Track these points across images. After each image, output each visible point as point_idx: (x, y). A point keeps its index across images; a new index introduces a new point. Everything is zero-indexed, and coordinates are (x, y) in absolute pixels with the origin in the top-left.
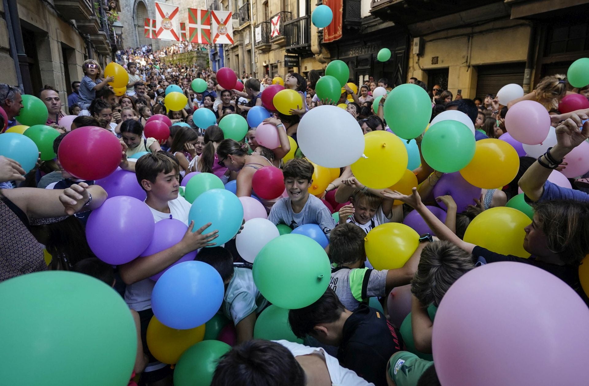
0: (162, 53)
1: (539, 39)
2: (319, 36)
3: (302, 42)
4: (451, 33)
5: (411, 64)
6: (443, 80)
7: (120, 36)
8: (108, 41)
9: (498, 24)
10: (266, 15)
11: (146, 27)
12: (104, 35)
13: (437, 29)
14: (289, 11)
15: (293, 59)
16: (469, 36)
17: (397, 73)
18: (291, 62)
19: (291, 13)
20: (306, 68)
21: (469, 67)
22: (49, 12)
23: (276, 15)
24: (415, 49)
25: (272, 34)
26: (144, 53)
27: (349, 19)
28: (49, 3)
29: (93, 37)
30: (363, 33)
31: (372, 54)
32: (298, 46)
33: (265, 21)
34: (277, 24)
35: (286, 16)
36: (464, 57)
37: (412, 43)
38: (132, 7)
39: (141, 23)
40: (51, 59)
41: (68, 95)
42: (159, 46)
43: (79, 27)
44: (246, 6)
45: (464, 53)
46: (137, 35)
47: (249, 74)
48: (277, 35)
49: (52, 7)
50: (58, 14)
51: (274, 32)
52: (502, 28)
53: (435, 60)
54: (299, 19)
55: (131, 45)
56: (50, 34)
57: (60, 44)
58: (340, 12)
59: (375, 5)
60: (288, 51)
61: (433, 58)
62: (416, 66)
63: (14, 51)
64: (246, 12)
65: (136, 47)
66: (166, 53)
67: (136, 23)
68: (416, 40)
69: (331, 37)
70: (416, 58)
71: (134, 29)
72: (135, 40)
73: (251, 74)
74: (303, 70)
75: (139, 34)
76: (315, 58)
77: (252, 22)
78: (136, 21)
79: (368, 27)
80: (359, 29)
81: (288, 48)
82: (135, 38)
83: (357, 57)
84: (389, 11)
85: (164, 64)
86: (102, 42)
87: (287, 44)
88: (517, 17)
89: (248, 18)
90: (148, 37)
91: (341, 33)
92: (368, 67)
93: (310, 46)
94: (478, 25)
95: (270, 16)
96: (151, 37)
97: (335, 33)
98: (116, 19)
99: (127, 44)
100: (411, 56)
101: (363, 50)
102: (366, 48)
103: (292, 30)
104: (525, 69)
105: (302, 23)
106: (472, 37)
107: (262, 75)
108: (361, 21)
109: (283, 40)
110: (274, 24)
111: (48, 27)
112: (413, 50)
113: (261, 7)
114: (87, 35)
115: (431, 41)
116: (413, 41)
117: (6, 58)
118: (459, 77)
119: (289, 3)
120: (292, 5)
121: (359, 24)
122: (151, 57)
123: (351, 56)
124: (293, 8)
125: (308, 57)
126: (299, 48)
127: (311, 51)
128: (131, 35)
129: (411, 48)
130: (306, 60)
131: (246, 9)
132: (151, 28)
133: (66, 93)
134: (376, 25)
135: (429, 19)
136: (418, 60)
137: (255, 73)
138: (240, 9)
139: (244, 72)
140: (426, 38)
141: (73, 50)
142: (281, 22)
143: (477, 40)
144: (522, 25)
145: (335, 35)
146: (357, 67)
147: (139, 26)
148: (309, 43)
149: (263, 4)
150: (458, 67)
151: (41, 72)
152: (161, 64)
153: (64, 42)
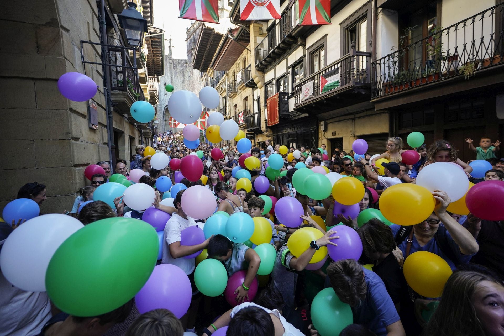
0: (178, 134)
1: (394, 120)
2: (266, 122)
3: (256, 126)
4: (342, 118)
5: (320, 136)
6: (340, 145)
7: (156, 128)
8: (151, 131)
9: (369, 113)
10: (236, 112)
11: (170, 122)
12: (150, 129)
13: (333, 116)
14: (249, 109)
15: (251, 135)
16: (353, 120)
17: (312, 141)
18: (250, 137)
19: (249, 110)
20: (259, 140)
21: (355, 136)
22: (125, 121)
23: (241, 112)
24: (322, 128)
25: (239, 122)
26: (168, 135)
27: (282, 113)
28: (126, 117)
29: (144, 130)
30: (291, 120)
31: (297, 131)
32: (254, 128)
33: (235, 115)
34: (242, 117)
35: (246, 112)
36: (351, 131)
37: (319, 124)
38: (163, 111)
39: (167, 119)
40: (124, 144)
41: (131, 162)
42: (176, 131)
43: (138, 126)
44: (224, 108)
45: (351, 129)
46: (165, 125)
47: (226, 144)
48: (242, 122)
49: (127, 119)
50: (129, 122)
51: (240, 121)
52: (372, 115)
53: (334, 133)
54: (254, 114)
55: (161, 131)
56: (125, 133)
57: (129, 136)
58: (277, 110)
59: (297, 105)
60: (248, 131)
61: (333, 132)
62: (323, 137)
63: (110, 143)
64: (225, 111)
65: (164, 131)
66: (180, 134)
67: (164, 119)
68: (322, 123)
69: (272, 123)
70: (323, 133)
71: (163, 122)
72: (164, 128)
73: (227, 144)
74: (257, 141)
75: (166, 124)
76: (264, 134)
77: (228, 116)
78: (164, 118)
79: (293, 117)
80: (288, 118)
81: (248, 129)
82: (163, 127)
83: (288, 133)
84: (304, 109)
85: (179, 140)
86: (148, 132)
87: (248, 127)
88: (379, 109)
89: (226, 114)
90: (171, 127)
91: (278, 121)
92: (295, 138)
93: (261, 128)
94: (357, 113)
95: (238, 112)
96: (172, 126)
97: (274, 120)
98: (155, 119)
99: (160, 130)
100: (320, 131)
101: (292, 129)
102: (293, 128)
103: (251, 120)
104: (388, 137)
105: (256, 116)
106: (355, 120)
107: (234, 144)
108: (289, 113)
109: (245, 125)
110: (240, 117)
111: (124, 129)
112: (320, 128)
113: (232, 108)
114: (141, 130)
115: (330, 123)
116: (320, 123)
117: (106, 147)
118: (349, 143)
119: (249, 105)
120: (250, 106)
121: (288, 115)
122: (172, 137)
123: (284, 132)
124: (251, 108)
125: (260, 134)
126: (254, 129)
127: (261, 130)
128: (161, 125)
129: (320, 127)
130: (259, 136)
131: (224, 109)
132: (173, 122)
133: (130, 161)
134: (298, 115)
135: (328, 111)
136: (324, 134)
137: (230, 144)
138: (221, 109)
139: (223, 143)
140: (328, 122)
141: (135, 138)
142: (244, 115)
143: (357, 121)
144: (383, 113)
145: (274, 122)
146: (288, 139)
147: (166, 121)
148: (260, 126)
149: (234, 106)
150: (348, 137)
151: (119, 152)
152: (177, 140)
153: (131, 135)
